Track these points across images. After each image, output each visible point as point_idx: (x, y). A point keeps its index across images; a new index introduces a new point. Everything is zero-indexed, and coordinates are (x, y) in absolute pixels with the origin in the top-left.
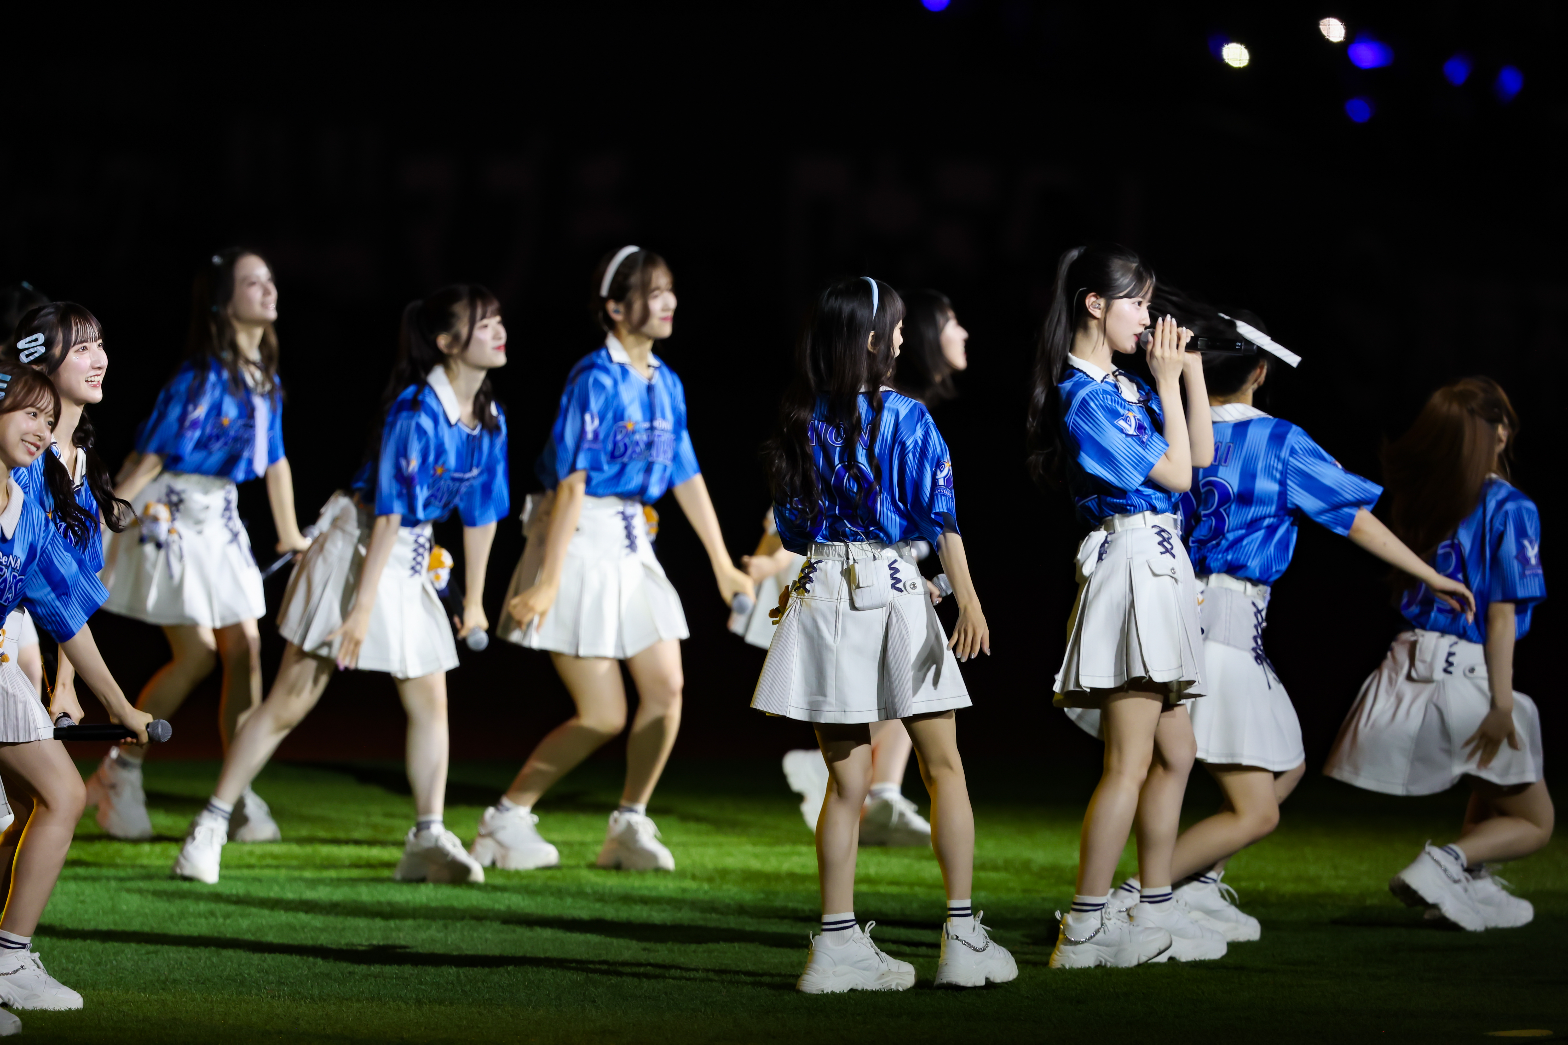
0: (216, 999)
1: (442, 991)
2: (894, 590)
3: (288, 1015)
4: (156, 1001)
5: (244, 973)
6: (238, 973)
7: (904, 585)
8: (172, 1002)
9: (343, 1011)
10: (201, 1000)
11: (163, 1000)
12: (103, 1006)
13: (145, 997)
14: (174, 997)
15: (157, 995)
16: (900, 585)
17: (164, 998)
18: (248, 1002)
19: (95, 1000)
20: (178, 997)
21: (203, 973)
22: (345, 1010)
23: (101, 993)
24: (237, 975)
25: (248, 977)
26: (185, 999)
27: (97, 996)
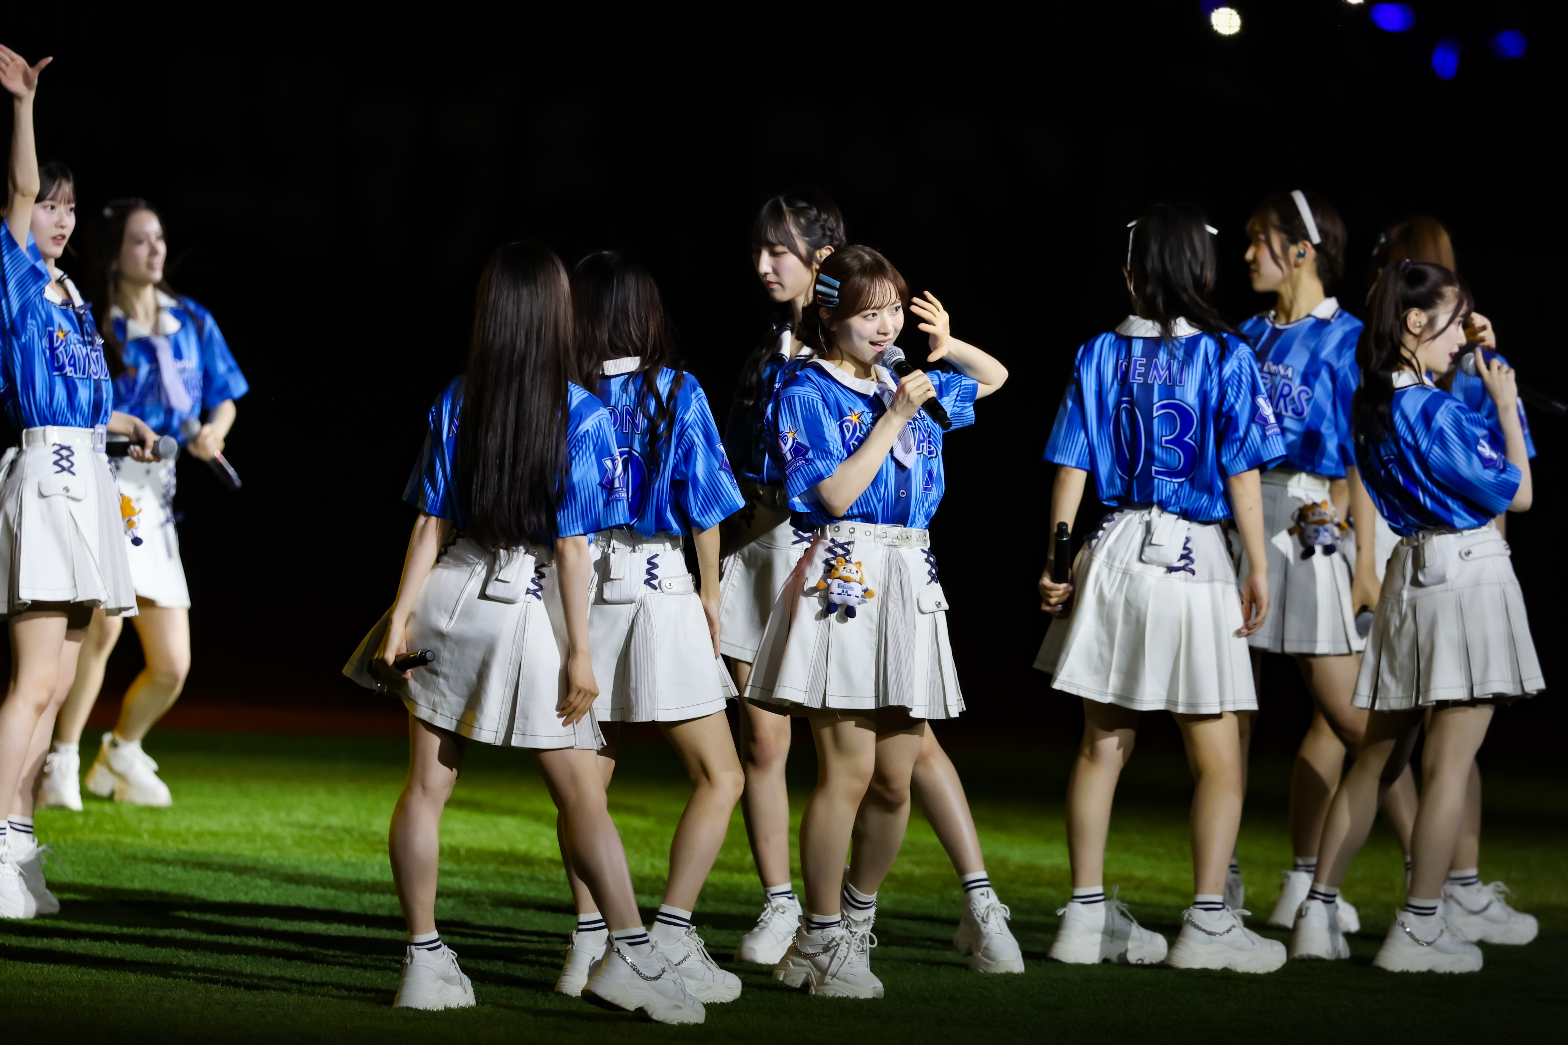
0: (151, 981)
1: (387, 979)
2: (648, 587)
3: (226, 1000)
4: (89, 982)
5: (181, 954)
6: (174, 955)
7: (660, 583)
8: (105, 982)
9: (284, 997)
10: (135, 982)
11: (95, 981)
12: (33, 985)
13: (76, 978)
14: (107, 978)
15: (89, 976)
16: (654, 582)
17: (97, 979)
18: (184, 986)
19: (24, 979)
20: (111, 979)
21: (137, 954)
22: (286, 997)
23: (31, 972)
24: (173, 957)
25: (184, 959)
26: (118, 980)
27: (27, 975)
